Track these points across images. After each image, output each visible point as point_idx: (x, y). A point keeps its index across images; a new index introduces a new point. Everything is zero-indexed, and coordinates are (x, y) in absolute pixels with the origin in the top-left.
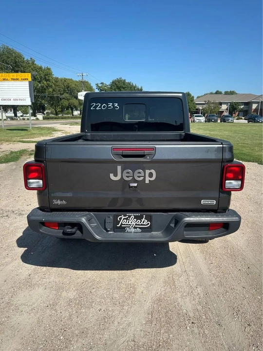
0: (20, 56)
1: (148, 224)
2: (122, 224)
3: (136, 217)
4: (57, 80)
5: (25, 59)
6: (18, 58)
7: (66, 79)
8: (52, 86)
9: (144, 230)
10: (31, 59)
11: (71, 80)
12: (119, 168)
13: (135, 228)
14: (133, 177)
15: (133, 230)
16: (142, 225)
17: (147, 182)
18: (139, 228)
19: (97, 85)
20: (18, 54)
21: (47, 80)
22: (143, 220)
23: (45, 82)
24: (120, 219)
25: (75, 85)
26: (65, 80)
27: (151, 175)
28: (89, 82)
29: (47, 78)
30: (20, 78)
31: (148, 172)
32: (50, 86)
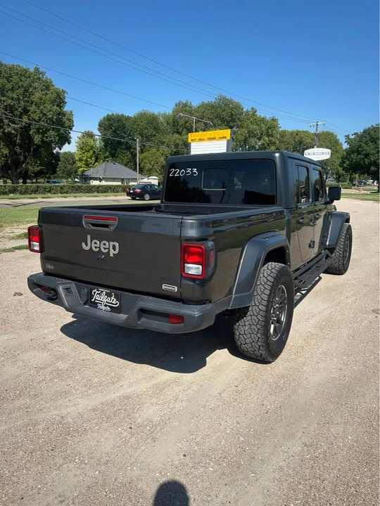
0: (238, 107)
1: (117, 304)
2: (95, 299)
3: (107, 294)
4: (283, 134)
5: (244, 110)
6: (235, 110)
7: (299, 132)
8: (275, 143)
9: (113, 309)
10: (252, 108)
11: (307, 132)
12: (89, 237)
13: (106, 306)
14: (100, 247)
15: (104, 308)
16: (111, 303)
17: (112, 255)
18: (109, 306)
19: (347, 137)
20: (237, 103)
21: (268, 135)
22: (112, 298)
23: (267, 139)
24: (95, 293)
25: (312, 139)
26: (297, 133)
27: (114, 248)
28: (335, 133)
29: (270, 133)
30: (217, 137)
31: (112, 243)
32: (272, 144)
